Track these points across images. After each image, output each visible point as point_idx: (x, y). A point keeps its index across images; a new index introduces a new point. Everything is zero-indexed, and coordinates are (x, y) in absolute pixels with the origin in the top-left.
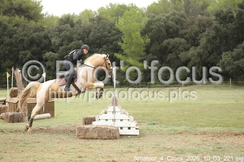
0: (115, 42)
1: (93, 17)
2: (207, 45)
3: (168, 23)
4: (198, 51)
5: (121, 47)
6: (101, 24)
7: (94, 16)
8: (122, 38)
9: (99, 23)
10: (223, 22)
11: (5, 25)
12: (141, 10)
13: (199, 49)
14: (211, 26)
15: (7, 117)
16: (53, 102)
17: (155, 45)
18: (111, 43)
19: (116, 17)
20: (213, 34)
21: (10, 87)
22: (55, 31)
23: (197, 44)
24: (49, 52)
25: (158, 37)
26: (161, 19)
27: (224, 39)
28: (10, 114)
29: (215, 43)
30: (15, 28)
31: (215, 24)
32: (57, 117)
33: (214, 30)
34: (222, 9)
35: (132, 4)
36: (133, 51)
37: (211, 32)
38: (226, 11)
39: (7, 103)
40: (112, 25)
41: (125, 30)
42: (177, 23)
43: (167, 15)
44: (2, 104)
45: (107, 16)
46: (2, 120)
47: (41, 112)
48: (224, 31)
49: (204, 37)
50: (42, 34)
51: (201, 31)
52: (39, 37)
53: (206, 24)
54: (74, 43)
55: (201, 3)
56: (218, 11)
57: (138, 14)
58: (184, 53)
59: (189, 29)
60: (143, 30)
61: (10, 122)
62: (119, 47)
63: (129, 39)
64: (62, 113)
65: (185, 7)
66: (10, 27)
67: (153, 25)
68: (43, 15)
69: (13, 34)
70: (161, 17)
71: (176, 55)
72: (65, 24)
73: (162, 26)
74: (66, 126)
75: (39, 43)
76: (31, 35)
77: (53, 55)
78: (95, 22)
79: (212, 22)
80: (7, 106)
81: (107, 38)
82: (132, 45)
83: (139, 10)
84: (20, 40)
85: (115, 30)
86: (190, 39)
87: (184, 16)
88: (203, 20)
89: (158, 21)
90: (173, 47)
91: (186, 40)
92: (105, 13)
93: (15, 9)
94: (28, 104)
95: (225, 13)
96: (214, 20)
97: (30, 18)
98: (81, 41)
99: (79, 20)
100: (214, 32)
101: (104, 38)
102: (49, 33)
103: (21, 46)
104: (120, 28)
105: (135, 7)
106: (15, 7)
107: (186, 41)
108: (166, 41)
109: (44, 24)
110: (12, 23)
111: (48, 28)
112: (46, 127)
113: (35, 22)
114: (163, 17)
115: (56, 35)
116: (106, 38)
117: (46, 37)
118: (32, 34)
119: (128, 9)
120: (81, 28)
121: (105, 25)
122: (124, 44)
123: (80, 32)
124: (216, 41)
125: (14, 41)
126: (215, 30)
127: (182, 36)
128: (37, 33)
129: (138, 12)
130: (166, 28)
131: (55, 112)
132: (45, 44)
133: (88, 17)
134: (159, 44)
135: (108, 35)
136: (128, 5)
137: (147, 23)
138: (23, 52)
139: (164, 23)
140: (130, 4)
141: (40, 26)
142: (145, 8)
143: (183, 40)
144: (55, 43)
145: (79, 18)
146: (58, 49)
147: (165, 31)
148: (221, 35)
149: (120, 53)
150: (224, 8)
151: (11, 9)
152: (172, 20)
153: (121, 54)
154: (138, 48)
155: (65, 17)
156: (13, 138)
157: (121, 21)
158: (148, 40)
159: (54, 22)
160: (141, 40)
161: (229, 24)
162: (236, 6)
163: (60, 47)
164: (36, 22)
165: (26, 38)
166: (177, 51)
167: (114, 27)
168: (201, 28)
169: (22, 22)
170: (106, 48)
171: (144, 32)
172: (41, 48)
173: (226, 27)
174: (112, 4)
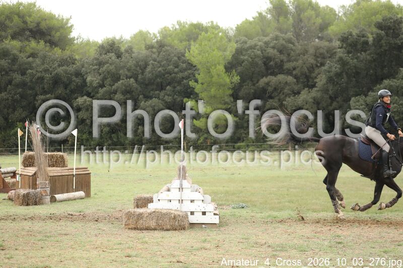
0: (185, 81)
1: (152, 43)
2: (327, 87)
3: (267, 51)
4: (313, 96)
5: (194, 88)
6: (164, 54)
7: (154, 41)
8: (197, 75)
9: (160, 52)
10: (353, 50)
11: (14, 55)
12: (226, 31)
13: (314, 93)
14: (334, 57)
15: (18, 198)
16: (89, 174)
17: (247, 87)
18: (179, 83)
19: (188, 42)
20: (337, 69)
21: (23, 151)
22: (92, 65)
23: (312, 85)
24: (83, 96)
25: (251, 74)
26: (256, 45)
27: (355, 77)
28: (23, 192)
29: (339, 83)
30: (31, 59)
31: (340, 53)
32: (94, 198)
33: (338, 63)
34: (351, 30)
35: (212, 22)
36: (213, 95)
37: (334, 65)
38: (356, 34)
39: (18, 176)
40: (181, 56)
41: (201, 63)
42: (281, 52)
43: (265, 40)
44: (10, 177)
45: (173, 41)
46: (10, 202)
47: (71, 189)
48: (354, 65)
49: (323, 73)
50: (71, 69)
51: (319, 65)
52: (66, 73)
53: (326, 53)
54: (122, 83)
55: (319, 21)
56: (345, 34)
57: (221, 38)
58: (292, 98)
59: (300, 61)
60: (228, 63)
61: (22, 204)
62: (191, 89)
63: (207, 77)
64: (102, 191)
65: (293, 26)
66: (23, 57)
67: (244, 55)
68: (73, 39)
69: (27, 69)
70: (257, 42)
71: (279, 101)
72: (108, 54)
73: (258, 57)
74: (109, 210)
75: (68, 82)
76: (54, 71)
77: (89, 101)
78: (154, 50)
79: (335, 50)
80: (18, 180)
81: (173, 75)
82: (211, 86)
83: (222, 31)
84: (38, 78)
85: (185, 63)
86: (301, 78)
87: (293, 41)
88: (321, 47)
89: (251, 49)
90: (275, 89)
91: (295, 78)
92: (170, 36)
93: (31, 31)
94: (50, 176)
95: (355, 37)
96: (338, 46)
97: (52, 44)
98: (132, 80)
99: (129, 46)
100: (339, 66)
101: (168, 75)
102: (83, 67)
103: (40, 87)
104: (192, 59)
105: (217, 28)
106: (31, 27)
107: (295, 80)
108: (264, 80)
109: (74, 53)
110: (26, 52)
111: (81, 59)
112: (77, 212)
113: (60, 51)
114: (260, 43)
115: (94, 70)
116: (171, 74)
117: (78, 74)
118: (56, 69)
119: (206, 30)
120: (132, 59)
121: (169, 55)
122: (199, 85)
123: (130, 66)
124: (341, 80)
125: (28, 80)
126: (340, 62)
127: (289, 72)
128: (65, 68)
129: (220, 34)
130: (264, 60)
131: (92, 189)
132: (77, 84)
133: (143, 42)
134: (254, 85)
135: (173, 70)
136: (206, 23)
137: (234, 52)
138: (42, 97)
139: (262, 51)
140: (209, 23)
141: (69, 57)
142: (232, 29)
143: (290, 79)
144: (91, 83)
145: (130, 45)
146: (97, 93)
147: (263, 64)
148: (349, 70)
149: (192, 99)
150: (354, 28)
151: (23, 30)
152: (273, 48)
153: (194, 100)
154: (220, 91)
155: (108, 42)
156: (28, 228)
157: (195, 48)
158: (236, 79)
159: (90, 51)
160: (225, 78)
161: (361, 54)
162: (373, 25)
163: (100, 89)
164: (62, 49)
165: (47, 75)
166: (280, 95)
167: (183, 58)
168: (319, 59)
169: (41, 51)
170: (171, 90)
171: (230, 66)
172: (70, 91)
173: (356, 58)
174: (180, 22)
